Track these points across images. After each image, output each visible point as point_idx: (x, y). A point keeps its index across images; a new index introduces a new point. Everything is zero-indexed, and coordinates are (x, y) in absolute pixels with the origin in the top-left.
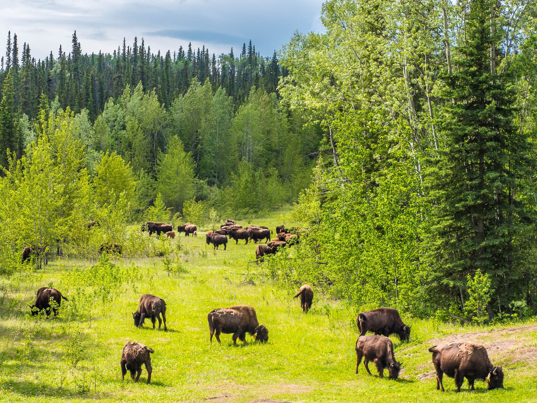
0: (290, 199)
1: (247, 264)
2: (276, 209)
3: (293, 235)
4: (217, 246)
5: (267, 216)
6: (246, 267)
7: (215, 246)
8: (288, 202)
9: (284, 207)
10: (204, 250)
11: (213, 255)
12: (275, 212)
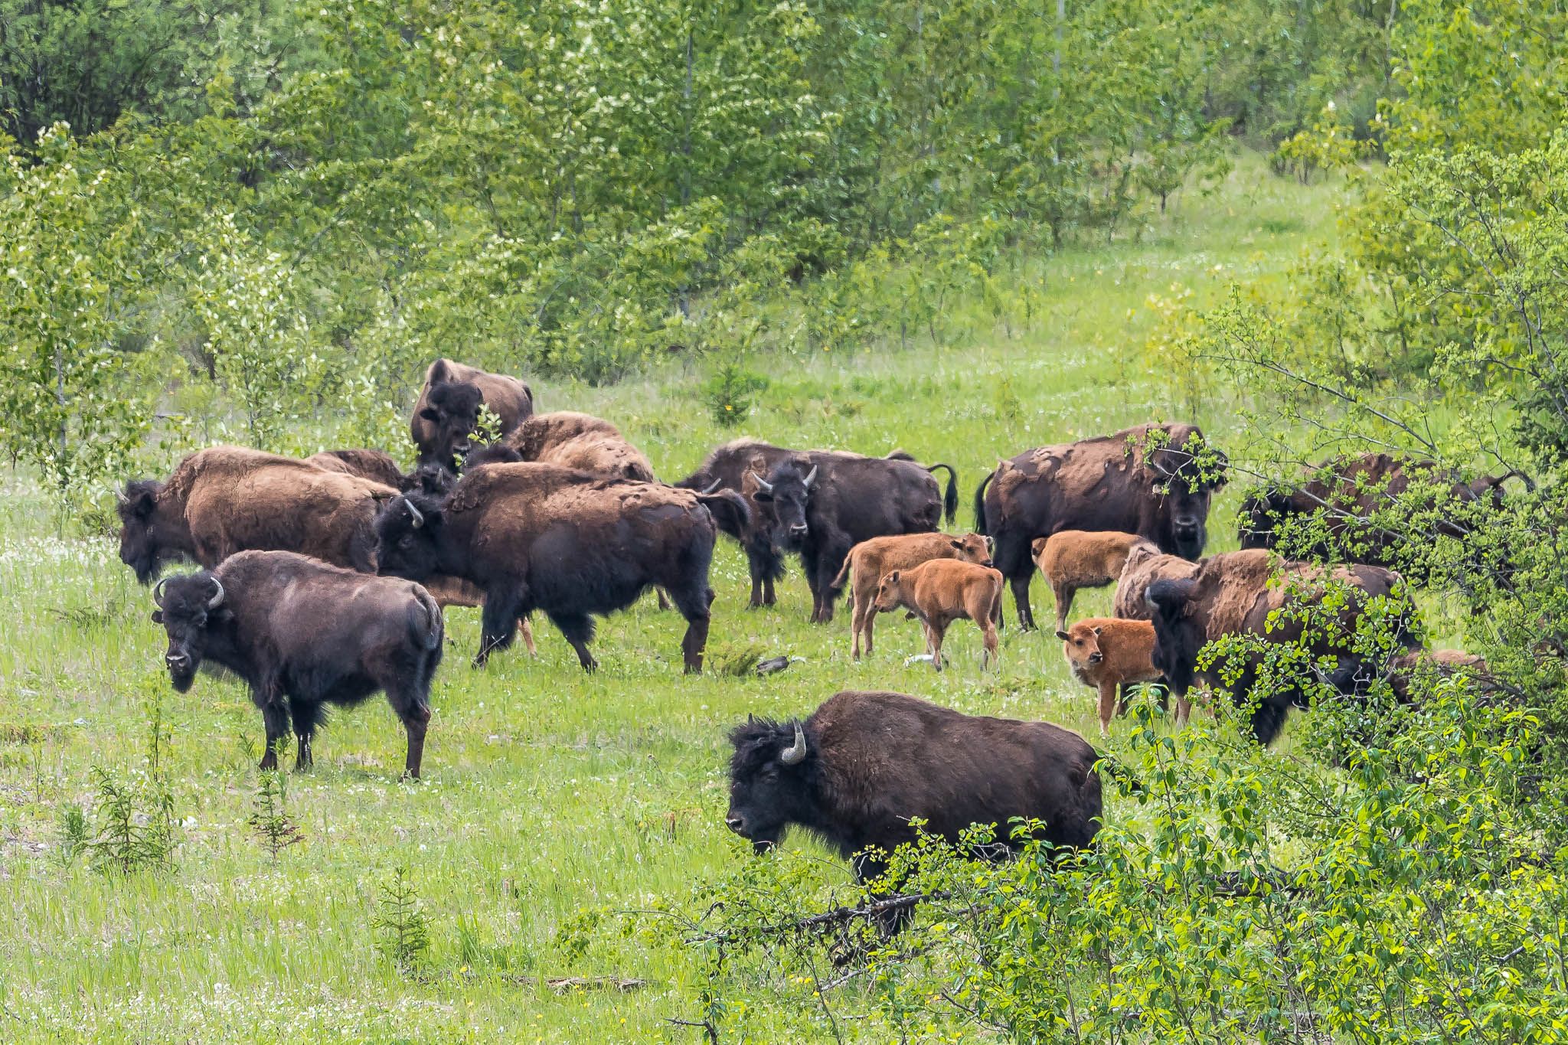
0: (1266, 83)
1: (699, 956)
2: (1094, 219)
3: (1311, 576)
4: (306, 719)
5: (961, 319)
6: (694, 1009)
7: (275, 732)
8: (1239, 125)
9: (1187, 194)
10: (134, 779)
11: (254, 845)
12: (1064, 268)
